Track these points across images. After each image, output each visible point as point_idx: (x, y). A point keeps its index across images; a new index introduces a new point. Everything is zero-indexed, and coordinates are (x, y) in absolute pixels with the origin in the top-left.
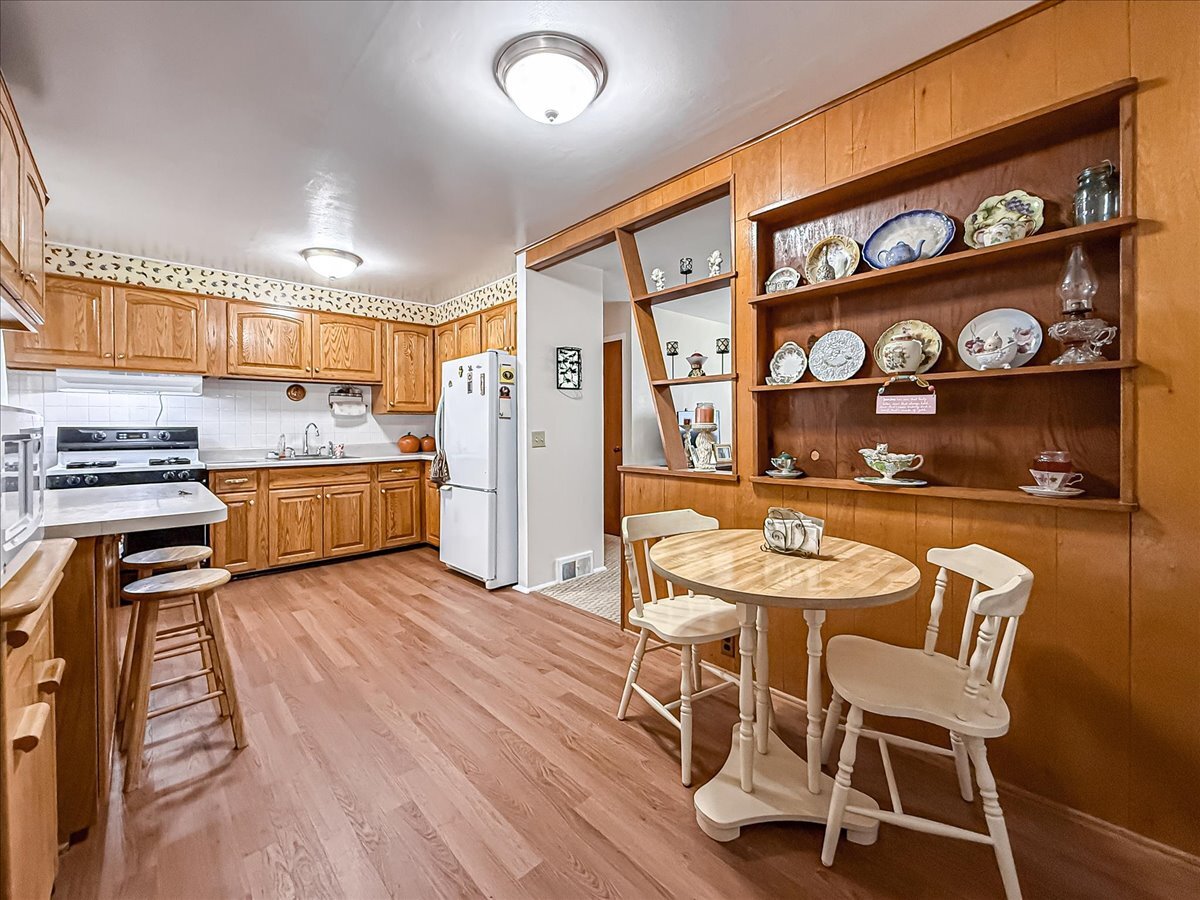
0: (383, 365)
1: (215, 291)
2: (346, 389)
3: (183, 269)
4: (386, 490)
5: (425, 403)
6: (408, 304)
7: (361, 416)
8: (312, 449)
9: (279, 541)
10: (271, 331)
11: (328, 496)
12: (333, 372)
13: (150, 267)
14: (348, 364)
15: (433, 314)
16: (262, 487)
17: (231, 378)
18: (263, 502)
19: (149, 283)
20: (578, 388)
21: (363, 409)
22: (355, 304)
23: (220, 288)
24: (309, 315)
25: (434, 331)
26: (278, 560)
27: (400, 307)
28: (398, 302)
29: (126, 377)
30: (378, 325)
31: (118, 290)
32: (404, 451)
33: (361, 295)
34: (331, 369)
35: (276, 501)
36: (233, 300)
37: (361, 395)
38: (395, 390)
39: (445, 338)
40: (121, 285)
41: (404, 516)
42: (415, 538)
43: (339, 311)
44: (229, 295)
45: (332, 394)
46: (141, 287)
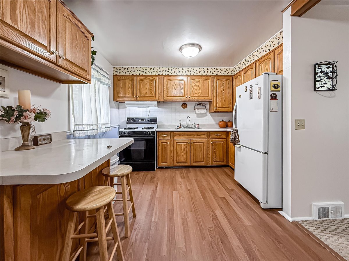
0: (212, 93)
1: (160, 74)
2: (200, 104)
3: (152, 68)
4: (213, 142)
5: (229, 107)
6: (222, 68)
7: (205, 113)
8: (189, 125)
9: (176, 157)
10: (175, 84)
11: (192, 143)
12: (195, 98)
13: (145, 69)
14: (200, 94)
15: (232, 71)
16: (172, 138)
17: (165, 102)
18: (172, 143)
19: (144, 74)
20: (333, 88)
21: (205, 111)
22: (202, 71)
23: (162, 72)
24: (187, 78)
25: (233, 78)
26: (176, 164)
27: (219, 70)
28: (218, 68)
29: (139, 103)
30: (210, 78)
31: (137, 77)
32: (221, 127)
33: (204, 67)
34: (194, 96)
35: (176, 143)
36: (165, 76)
37: (205, 106)
38: (217, 103)
39: (237, 79)
40: (138, 76)
41: (220, 153)
42: (224, 163)
43: (197, 75)
44: (164, 74)
45: (195, 106)
46: (142, 76)
